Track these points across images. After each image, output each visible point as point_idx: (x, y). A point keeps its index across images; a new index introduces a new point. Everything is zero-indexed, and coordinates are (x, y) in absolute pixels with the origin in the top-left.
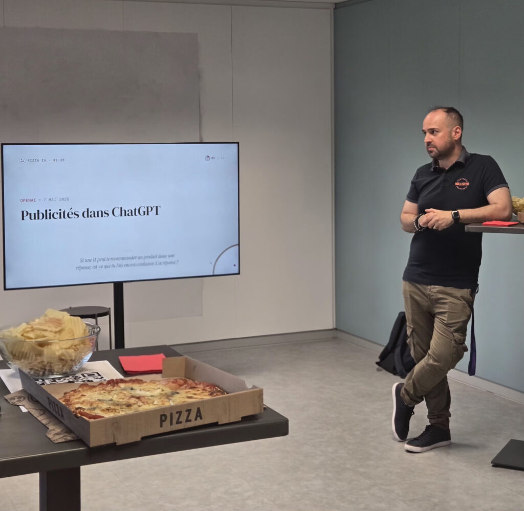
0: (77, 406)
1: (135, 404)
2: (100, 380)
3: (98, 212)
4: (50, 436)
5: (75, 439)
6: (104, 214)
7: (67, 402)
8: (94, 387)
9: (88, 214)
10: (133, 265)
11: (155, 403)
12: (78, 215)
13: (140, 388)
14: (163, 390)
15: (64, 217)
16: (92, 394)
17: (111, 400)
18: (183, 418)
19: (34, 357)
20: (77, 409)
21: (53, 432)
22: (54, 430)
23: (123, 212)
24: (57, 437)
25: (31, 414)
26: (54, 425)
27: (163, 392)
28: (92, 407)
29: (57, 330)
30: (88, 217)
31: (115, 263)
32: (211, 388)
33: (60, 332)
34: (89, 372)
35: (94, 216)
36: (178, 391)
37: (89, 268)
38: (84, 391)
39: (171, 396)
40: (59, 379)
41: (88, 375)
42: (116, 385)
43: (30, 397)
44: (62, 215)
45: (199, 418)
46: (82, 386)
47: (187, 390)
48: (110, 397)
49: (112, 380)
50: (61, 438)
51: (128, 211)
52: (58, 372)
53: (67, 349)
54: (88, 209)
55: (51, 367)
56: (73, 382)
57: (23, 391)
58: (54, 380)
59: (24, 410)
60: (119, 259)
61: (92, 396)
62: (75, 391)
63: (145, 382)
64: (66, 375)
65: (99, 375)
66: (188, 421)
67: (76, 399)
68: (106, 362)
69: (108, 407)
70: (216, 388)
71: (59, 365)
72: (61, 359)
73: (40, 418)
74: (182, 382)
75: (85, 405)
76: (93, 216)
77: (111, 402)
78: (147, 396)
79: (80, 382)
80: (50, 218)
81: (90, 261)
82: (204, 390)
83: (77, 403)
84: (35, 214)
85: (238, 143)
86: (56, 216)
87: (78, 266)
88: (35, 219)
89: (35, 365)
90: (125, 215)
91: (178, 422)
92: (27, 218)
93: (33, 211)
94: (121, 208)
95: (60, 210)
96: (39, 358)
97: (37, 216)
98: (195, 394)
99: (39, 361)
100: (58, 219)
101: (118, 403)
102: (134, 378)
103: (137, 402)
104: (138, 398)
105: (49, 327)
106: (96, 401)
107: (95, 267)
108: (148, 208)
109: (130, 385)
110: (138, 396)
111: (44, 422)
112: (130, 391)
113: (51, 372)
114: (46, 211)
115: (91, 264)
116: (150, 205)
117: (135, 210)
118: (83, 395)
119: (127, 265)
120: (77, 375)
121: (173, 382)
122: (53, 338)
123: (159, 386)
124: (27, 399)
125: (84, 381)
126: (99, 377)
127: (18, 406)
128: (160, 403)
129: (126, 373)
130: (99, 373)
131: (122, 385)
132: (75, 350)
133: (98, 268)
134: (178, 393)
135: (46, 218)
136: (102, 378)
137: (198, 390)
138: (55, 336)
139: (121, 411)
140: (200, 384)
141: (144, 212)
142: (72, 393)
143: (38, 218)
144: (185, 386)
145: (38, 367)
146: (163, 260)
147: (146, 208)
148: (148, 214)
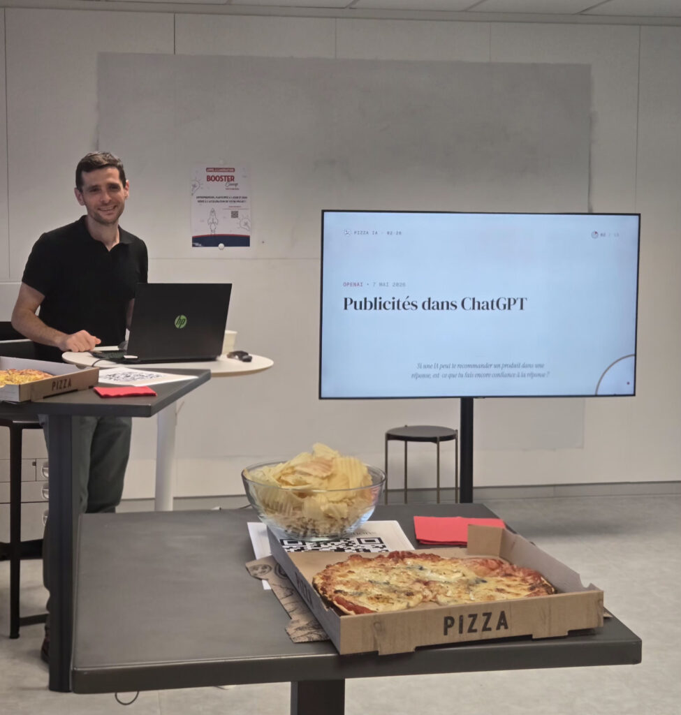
0: (338, 588)
1: (418, 592)
2: (380, 550)
3: (443, 303)
4: (291, 631)
5: (323, 639)
6: (450, 306)
7: (327, 579)
8: (370, 560)
9: (429, 305)
10: (487, 375)
11: (449, 594)
12: (416, 307)
13: (433, 567)
14: (464, 575)
15: (398, 308)
16: (363, 570)
17: (388, 583)
18: (479, 625)
19: (291, 511)
20: (336, 592)
21: (296, 625)
22: (298, 621)
23: (476, 305)
24: (300, 633)
25: (275, 594)
26: (300, 614)
27: (464, 578)
28: (359, 591)
29: (325, 475)
30: (429, 308)
31: (463, 371)
32: (534, 578)
33: (329, 478)
34: (368, 536)
35: (438, 308)
36: (485, 579)
37: (428, 376)
38: (354, 565)
39: (473, 585)
40: (326, 543)
41: (366, 541)
42: (400, 560)
43: (278, 568)
44: (396, 305)
45: (502, 627)
46: (353, 557)
47: (499, 578)
48: (386, 579)
49: (397, 553)
50: (305, 635)
51: (483, 303)
52: (325, 533)
53: (337, 502)
54: (429, 299)
55: (314, 525)
56: (342, 550)
57: (272, 558)
58: (318, 544)
59: (266, 586)
60: (469, 366)
61: (362, 573)
62: (341, 564)
63: (443, 559)
64: (335, 538)
65: (381, 542)
66: (485, 629)
67: (340, 576)
68: (395, 523)
69: (380, 593)
70: (542, 579)
71: (325, 524)
72: (328, 517)
73: (284, 602)
74: (494, 564)
75: (348, 588)
76: (435, 307)
77: (386, 586)
78: (439, 582)
79: (352, 551)
80: (380, 308)
81: (429, 367)
82: (524, 580)
83: (338, 584)
84: (361, 303)
85: (639, 215)
86: (388, 306)
87: (414, 373)
88: (361, 308)
89: (293, 522)
90: (479, 308)
91: (471, 630)
92: (350, 307)
93: (359, 298)
94: (474, 299)
95: (394, 298)
96: (299, 512)
97: (363, 305)
98: (509, 586)
99: (298, 516)
100: (391, 310)
101: (397, 589)
102: (427, 551)
103: (424, 590)
104: (426, 584)
105: (315, 469)
106: (366, 583)
107: (437, 376)
108: (509, 300)
109: (419, 562)
110: (427, 580)
111: (289, 608)
112: (418, 571)
113: (315, 532)
114: (376, 299)
115: (432, 371)
116: (512, 296)
117: (492, 302)
118: (350, 572)
119: (479, 375)
120: (351, 540)
121: (482, 564)
122: (317, 486)
123: (459, 568)
124: (273, 571)
125: (357, 550)
126: (381, 545)
127: (261, 579)
128: (456, 595)
129: (419, 543)
130: (383, 540)
131: (409, 562)
132: (348, 505)
133: (440, 377)
134: (484, 582)
135: (375, 308)
136: (384, 546)
137: (515, 580)
138: (321, 484)
139: (395, 602)
140: (519, 570)
141: (505, 306)
142: (337, 566)
143: (365, 308)
144: (498, 571)
145: (297, 525)
146: (527, 371)
147: (507, 300)
148: (509, 308)
